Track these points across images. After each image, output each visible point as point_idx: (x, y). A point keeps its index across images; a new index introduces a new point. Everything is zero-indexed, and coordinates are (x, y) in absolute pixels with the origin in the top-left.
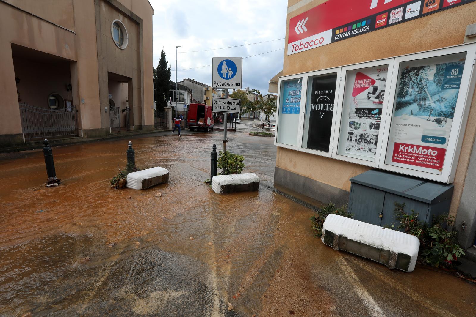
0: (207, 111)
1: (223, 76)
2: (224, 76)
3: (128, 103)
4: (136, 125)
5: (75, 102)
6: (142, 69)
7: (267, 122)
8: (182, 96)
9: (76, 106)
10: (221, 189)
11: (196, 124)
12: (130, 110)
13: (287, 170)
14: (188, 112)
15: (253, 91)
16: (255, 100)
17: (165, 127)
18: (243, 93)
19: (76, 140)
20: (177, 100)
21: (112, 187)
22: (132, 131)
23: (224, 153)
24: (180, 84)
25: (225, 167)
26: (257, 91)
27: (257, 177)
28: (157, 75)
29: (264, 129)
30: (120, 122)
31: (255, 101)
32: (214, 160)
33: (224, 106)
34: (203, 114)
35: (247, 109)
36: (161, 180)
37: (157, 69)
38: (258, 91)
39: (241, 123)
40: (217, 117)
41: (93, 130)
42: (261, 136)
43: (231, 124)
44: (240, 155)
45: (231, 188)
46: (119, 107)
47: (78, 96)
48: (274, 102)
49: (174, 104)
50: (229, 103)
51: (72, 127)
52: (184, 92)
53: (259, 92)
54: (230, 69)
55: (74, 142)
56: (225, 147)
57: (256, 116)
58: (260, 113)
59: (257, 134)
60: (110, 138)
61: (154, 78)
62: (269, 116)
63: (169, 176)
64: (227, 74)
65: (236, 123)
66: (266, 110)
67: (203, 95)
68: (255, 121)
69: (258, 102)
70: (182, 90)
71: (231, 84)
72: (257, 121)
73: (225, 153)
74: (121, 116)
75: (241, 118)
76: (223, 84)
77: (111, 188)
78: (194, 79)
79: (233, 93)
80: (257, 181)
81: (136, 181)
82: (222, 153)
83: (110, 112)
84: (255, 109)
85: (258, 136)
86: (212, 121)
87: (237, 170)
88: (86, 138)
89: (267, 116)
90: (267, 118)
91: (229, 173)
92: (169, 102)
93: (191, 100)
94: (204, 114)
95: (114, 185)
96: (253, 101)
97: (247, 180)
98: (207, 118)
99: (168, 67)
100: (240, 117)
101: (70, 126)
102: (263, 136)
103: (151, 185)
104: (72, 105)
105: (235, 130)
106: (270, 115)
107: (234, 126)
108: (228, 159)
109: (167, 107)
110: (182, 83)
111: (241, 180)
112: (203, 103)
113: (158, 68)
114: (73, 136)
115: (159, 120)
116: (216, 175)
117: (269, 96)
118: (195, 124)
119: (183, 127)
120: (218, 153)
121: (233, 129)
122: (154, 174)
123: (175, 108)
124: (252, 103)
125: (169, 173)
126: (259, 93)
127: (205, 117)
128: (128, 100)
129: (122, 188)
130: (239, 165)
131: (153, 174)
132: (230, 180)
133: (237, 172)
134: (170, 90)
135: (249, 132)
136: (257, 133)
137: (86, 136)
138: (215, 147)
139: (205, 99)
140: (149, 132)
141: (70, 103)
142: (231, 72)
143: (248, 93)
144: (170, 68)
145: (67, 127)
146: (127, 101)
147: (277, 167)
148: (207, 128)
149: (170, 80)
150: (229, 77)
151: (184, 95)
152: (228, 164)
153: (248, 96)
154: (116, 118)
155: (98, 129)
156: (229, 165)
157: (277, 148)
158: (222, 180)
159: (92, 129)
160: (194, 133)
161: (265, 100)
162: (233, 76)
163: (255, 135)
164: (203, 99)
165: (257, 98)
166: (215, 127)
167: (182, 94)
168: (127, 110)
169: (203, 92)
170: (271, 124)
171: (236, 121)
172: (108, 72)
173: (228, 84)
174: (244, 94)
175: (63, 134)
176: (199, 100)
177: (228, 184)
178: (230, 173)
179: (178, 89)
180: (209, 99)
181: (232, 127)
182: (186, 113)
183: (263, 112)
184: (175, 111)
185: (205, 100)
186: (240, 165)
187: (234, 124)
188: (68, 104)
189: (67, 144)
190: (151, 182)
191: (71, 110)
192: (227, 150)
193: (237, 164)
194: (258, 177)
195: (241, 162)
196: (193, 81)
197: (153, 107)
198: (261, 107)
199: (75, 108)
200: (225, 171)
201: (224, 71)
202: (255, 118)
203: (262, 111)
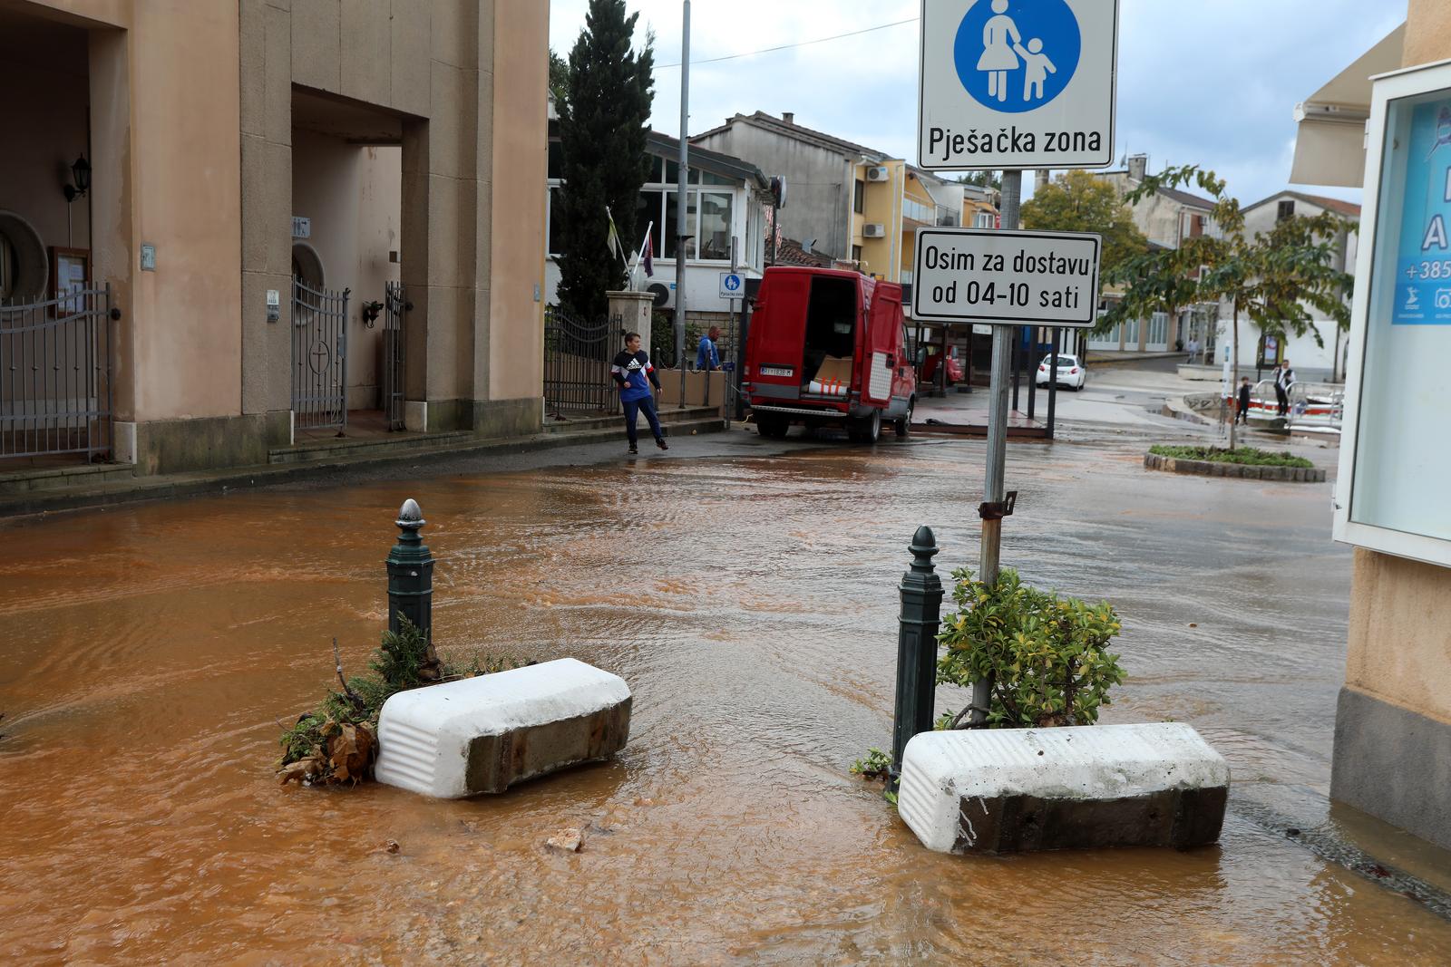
0: (871, 314)
1: (992, 93)
2: (998, 87)
3: (397, 266)
4: (442, 398)
5: (106, 264)
6: (483, 65)
7: (1269, 378)
8: (715, 223)
9: (107, 285)
10: (962, 821)
11: (802, 392)
12: (408, 307)
13: (1433, 717)
14: (749, 322)
15: (1176, 178)
16: (1187, 234)
17: (610, 414)
18: (1106, 191)
19: (94, 481)
20: (687, 244)
21: (291, 775)
22: (413, 432)
23: (986, 588)
24: (705, 145)
25: (992, 674)
26: (1201, 174)
27: (1211, 754)
28: (573, 93)
29: (1248, 429)
30: (351, 379)
31: (1184, 242)
32: (919, 630)
33: (992, 286)
34: (844, 329)
35: (1130, 297)
36: (580, 747)
37: (572, 58)
38: (1212, 175)
39: (1089, 390)
40: (931, 350)
41: (195, 426)
42: (1223, 473)
43: (1024, 393)
44: (1091, 600)
45: (1030, 820)
46: (347, 292)
47: (126, 229)
48: (1324, 247)
49: (664, 272)
50: (1022, 262)
51: (82, 408)
52: (729, 197)
53: (1216, 181)
54: (1036, 44)
55: (88, 494)
56: (993, 542)
57: (1190, 346)
58: (1220, 323)
59: (1196, 464)
60: (289, 477)
61: (553, 114)
62: (1281, 338)
63: (633, 720)
64: (1016, 78)
65: (1054, 387)
66: (1260, 300)
67: (846, 210)
68: (1187, 371)
69: (1212, 250)
70: (716, 183)
71: (1041, 142)
72: (1197, 374)
73: (995, 583)
74: (358, 340)
75: (1088, 358)
76: (990, 143)
77: (286, 781)
78: (788, 116)
79: (1040, 196)
80: (1208, 784)
81: (434, 741)
82: (969, 586)
83: (293, 321)
84: (1186, 294)
85: (1208, 471)
86: (901, 372)
87: (1069, 699)
88: (152, 474)
89: (1272, 337)
90: (1270, 355)
91: (1013, 718)
92: (637, 259)
93: (770, 242)
94: (852, 330)
95: (303, 765)
96: (1169, 242)
97: (1138, 773)
98: (870, 356)
99: (637, 44)
100: (1082, 351)
101: (72, 401)
102: (1241, 474)
103: (520, 771)
104: (87, 277)
105: (1045, 435)
106: (1291, 336)
107: (1041, 410)
108: (1008, 624)
109: (626, 290)
110: (717, 139)
111: (1100, 772)
112: (841, 264)
113: (580, 53)
114: (83, 459)
115: (573, 367)
116: (931, 729)
117: (1286, 210)
118: (791, 392)
119: (715, 411)
120: (944, 586)
121: (1035, 424)
122: (540, 705)
123: (672, 293)
124: (1170, 259)
125: (629, 700)
126: (1216, 190)
127: (858, 349)
128: (396, 246)
129: (349, 782)
130: (1083, 670)
131: (537, 702)
132: (1022, 763)
133: (1073, 714)
134: (648, 187)
135: (1146, 448)
136: (1201, 453)
137: (156, 462)
138: (924, 546)
139: (854, 237)
140: (511, 443)
141: (79, 268)
142: (1044, 61)
143: (1140, 190)
144: (649, 53)
145: (51, 404)
146: (393, 256)
147: (1352, 688)
148: (869, 421)
149: (645, 125)
150: (1027, 97)
151: (727, 214)
152: (1010, 658)
153: (1135, 209)
154: (324, 359)
155: (222, 422)
156: (1016, 668)
157: (1351, 556)
158: (970, 765)
159: (189, 417)
160: (787, 453)
161: (1257, 236)
162: (1055, 85)
163: (1182, 469)
164: (844, 236)
165: (1198, 223)
166: (920, 416)
167: (718, 210)
168: (389, 307)
169: (847, 196)
170: (1298, 390)
171: (1054, 372)
172: (296, 88)
173: (1021, 143)
174: (1112, 197)
175: (31, 448)
176: (822, 247)
177: (1006, 792)
178: (1025, 717)
179: (693, 179)
180: (881, 238)
181: (1031, 415)
182: (736, 324)
183: (1244, 314)
184: (671, 314)
185: (859, 242)
186: (1093, 670)
187: (1042, 396)
188: (68, 273)
189: (49, 503)
190: (520, 752)
191: (80, 309)
192: (1004, 568)
193: (1072, 660)
194: (1221, 758)
195: (1098, 644)
196: (785, 128)
197: (542, 291)
198: (1229, 282)
199: (102, 298)
200: (989, 702)
201: (996, 57)
202: (1178, 355)
203: (1238, 307)
